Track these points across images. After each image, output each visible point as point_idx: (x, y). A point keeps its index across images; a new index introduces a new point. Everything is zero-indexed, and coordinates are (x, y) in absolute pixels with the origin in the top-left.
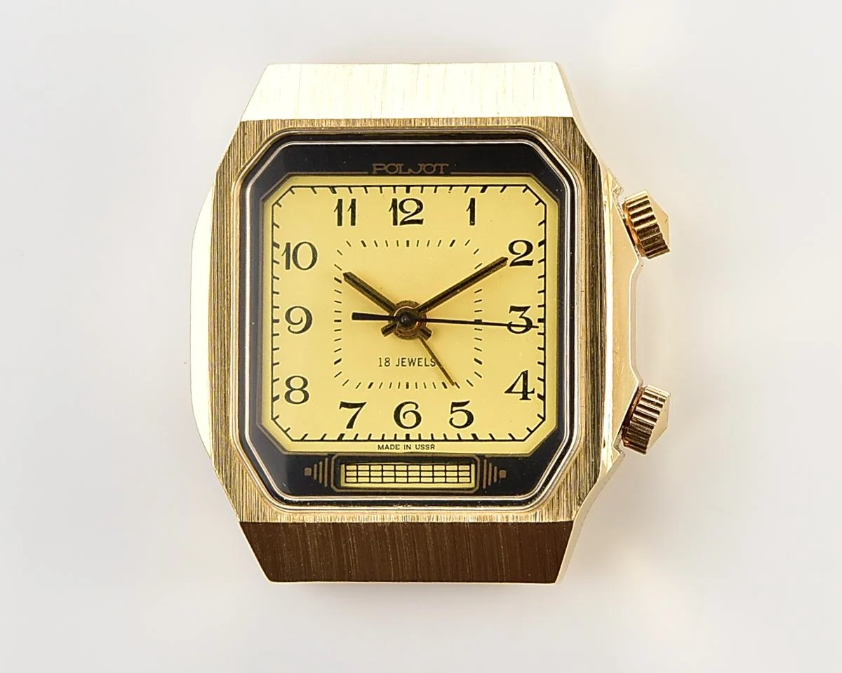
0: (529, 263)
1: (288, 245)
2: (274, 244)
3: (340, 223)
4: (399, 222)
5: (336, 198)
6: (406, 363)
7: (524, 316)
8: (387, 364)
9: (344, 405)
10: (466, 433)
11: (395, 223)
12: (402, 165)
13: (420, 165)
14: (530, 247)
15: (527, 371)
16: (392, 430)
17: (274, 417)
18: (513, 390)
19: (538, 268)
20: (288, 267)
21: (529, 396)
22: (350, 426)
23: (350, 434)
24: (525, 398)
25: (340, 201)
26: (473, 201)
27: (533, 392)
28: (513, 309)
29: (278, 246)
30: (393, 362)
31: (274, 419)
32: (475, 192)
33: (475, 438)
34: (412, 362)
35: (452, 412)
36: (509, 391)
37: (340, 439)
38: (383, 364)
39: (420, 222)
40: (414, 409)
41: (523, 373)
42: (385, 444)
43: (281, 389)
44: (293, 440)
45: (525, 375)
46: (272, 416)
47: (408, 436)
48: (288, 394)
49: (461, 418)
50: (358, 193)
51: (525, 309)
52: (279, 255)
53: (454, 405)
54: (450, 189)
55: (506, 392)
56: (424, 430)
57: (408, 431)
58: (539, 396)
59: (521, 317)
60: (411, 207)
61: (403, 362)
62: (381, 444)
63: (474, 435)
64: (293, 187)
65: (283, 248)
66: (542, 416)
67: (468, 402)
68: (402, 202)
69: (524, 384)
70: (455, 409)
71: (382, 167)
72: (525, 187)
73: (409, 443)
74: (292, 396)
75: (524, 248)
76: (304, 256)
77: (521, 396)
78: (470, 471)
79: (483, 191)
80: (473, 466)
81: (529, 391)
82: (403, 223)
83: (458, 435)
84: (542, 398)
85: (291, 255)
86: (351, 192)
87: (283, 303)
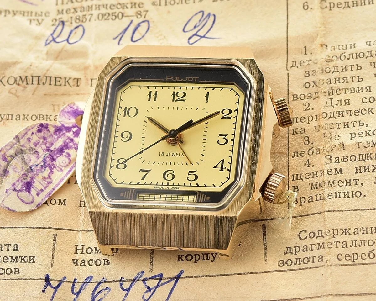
0: (230, 118)
1: (126, 108)
2: (120, 107)
3: (149, 100)
4: (175, 100)
5: (149, 91)
6: (171, 154)
7: (225, 138)
8: (163, 155)
9: (141, 170)
10: (194, 183)
11: (173, 100)
12: (179, 77)
13: (187, 78)
14: (231, 112)
15: (224, 160)
16: (161, 181)
17: (110, 174)
18: (217, 167)
19: (233, 120)
20: (125, 116)
21: (223, 169)
22: (143, 179)
23: (142, 182)
24: (222, 170)
25: (151, 92)
26: (208, 93)
27: (225, 168)
28: (220, 135)
29: (121, 108)
30: (165, 154)
31: (110, 175)
32: (209, 90)
33: (198, 185)
34: (173, 155)
35: (189, 175)
36: (215, 167)
37: (138, 184)
38: (161, 155)
39: (184, 100)
40: (172, 173)
41: (222, 160)
42: (157, 186)
43: (115, 163)
44: (117, 184)
45: (223, 161)
46: (109, 174)
47: (168, 183)
48: (118, 165)
49: (192, 177)
50: (159, 89)
51: (226, 135)
52: (122, 111)
53: (190, 172)
54: (199, 88)
55: (214, 168)
56: (175, 182)
57: (168, 182)
58: (228, 170)
59: (224, 138)
60: (181, 95)
61: (169, 154)
62: (156, 186)
63: (197, 184)
64: (131, 86)
65: (123, 108)
66: (228, 178)
67: (196, 171)
68: (177, 93)
69: (222, 165)
70: (190, 173)
71: (170, 78)
72: (231, 89)
73: (168, 186)
74: (119, 166)
75: (228, 112)
76: (132, 112)
77: (220, 169)
78: (194, 198)
79: (213, 90)
80: (195, 196)
81: (223, 167)
82: (177, 100)
83: (190, 184)
84: (229, 170)
85: (127, 112)
86: (156, 89)
87: (120, 130)
